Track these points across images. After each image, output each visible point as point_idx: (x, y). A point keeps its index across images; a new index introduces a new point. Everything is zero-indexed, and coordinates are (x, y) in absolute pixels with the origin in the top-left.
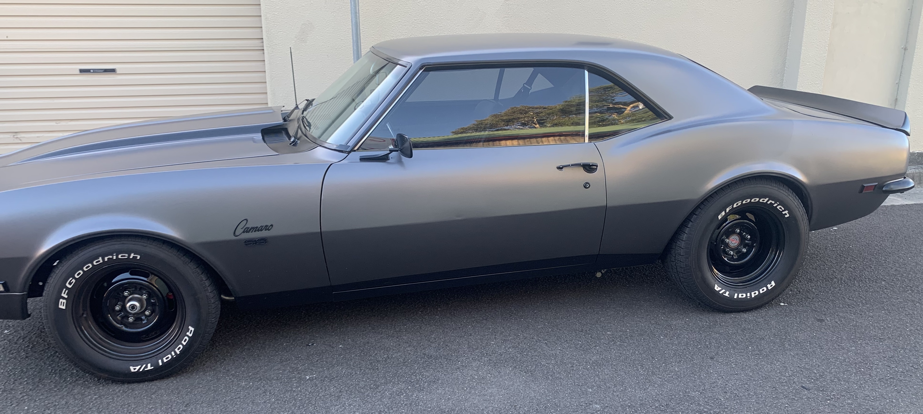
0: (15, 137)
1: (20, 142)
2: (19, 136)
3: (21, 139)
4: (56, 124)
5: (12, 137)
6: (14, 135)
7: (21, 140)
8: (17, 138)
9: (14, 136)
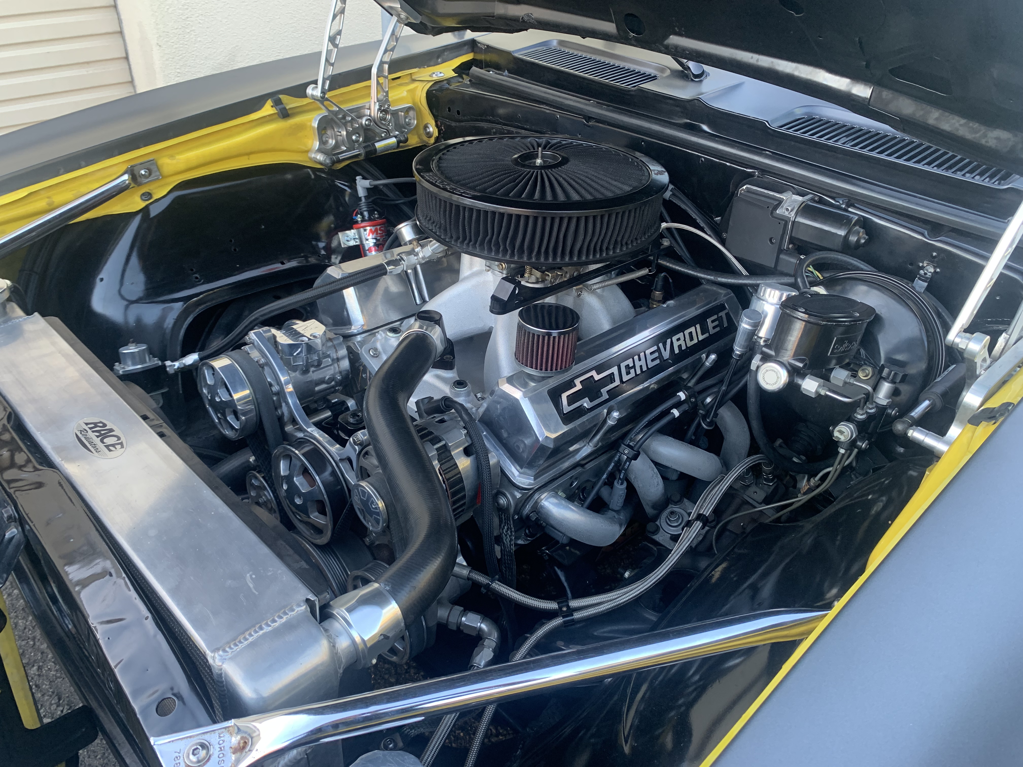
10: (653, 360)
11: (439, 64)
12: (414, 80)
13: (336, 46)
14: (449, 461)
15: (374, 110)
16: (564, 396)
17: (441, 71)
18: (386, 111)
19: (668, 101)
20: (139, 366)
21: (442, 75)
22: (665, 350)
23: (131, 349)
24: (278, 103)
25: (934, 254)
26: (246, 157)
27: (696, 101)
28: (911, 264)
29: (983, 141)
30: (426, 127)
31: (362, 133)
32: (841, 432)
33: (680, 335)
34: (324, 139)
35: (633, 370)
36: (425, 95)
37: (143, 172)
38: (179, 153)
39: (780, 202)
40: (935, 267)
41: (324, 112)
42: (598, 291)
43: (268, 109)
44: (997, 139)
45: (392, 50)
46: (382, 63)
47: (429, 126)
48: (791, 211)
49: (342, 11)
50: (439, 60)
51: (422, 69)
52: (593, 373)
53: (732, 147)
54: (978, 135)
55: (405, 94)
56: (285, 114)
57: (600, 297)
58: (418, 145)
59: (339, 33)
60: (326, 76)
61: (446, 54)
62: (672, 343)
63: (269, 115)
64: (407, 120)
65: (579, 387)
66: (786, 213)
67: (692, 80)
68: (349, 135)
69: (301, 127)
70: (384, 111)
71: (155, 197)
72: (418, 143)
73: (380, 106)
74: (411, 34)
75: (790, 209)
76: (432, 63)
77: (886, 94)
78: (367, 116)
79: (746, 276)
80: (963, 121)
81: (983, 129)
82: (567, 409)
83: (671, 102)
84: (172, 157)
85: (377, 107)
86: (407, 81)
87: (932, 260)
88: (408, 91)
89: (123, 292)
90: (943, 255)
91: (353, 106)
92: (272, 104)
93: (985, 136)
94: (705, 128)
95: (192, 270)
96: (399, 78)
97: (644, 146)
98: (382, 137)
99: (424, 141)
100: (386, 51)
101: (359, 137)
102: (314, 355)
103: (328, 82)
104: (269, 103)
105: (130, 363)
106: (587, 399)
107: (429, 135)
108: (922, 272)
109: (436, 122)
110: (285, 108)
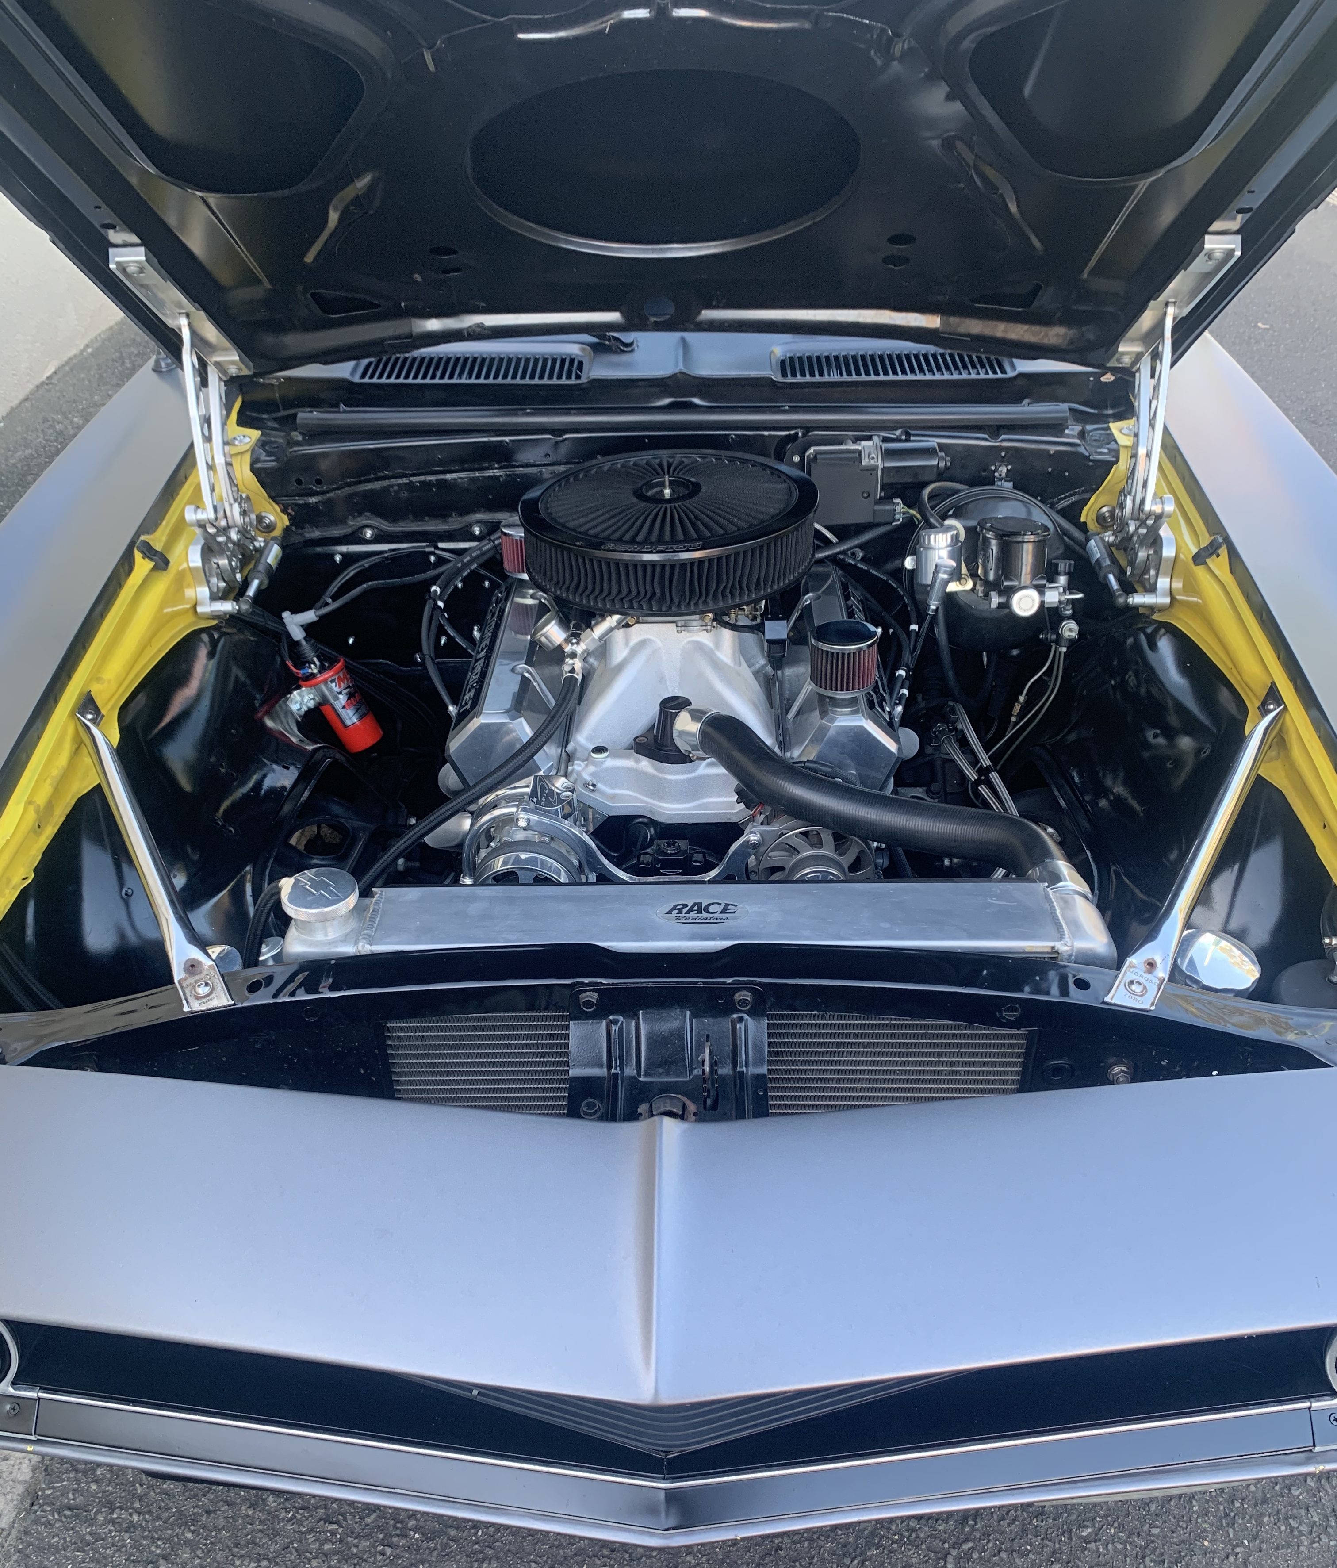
19: (640, 383)
21: (247, 439)
25: (1003, 454)
27: (679, 375)
28: (984, 471)
29: (1046, 341)
30: (261, 518)
32: (1070, 630)
36: (250, 474)
39: (858, 453)
40: (1006, 466)
44: (1057, 335)
47: (263, 514)
48: (876, 459)
53: (764, 412)
54: (1041, 336)
56: (166, 562)
66: (872, 462)
67: (624, 351)
75: (874, 457)
77: (953, 320)
80: (1026, 327)
81: (1044, 329)
83: (643, 383)
87: (1003, 461)
90: (1010, 453)
92: (142, 555)
93: (1046, 335)
94: (697, 401)
104: (137, 554)
108: (996, 474)
109: (278, 505)
110: (161, 553)
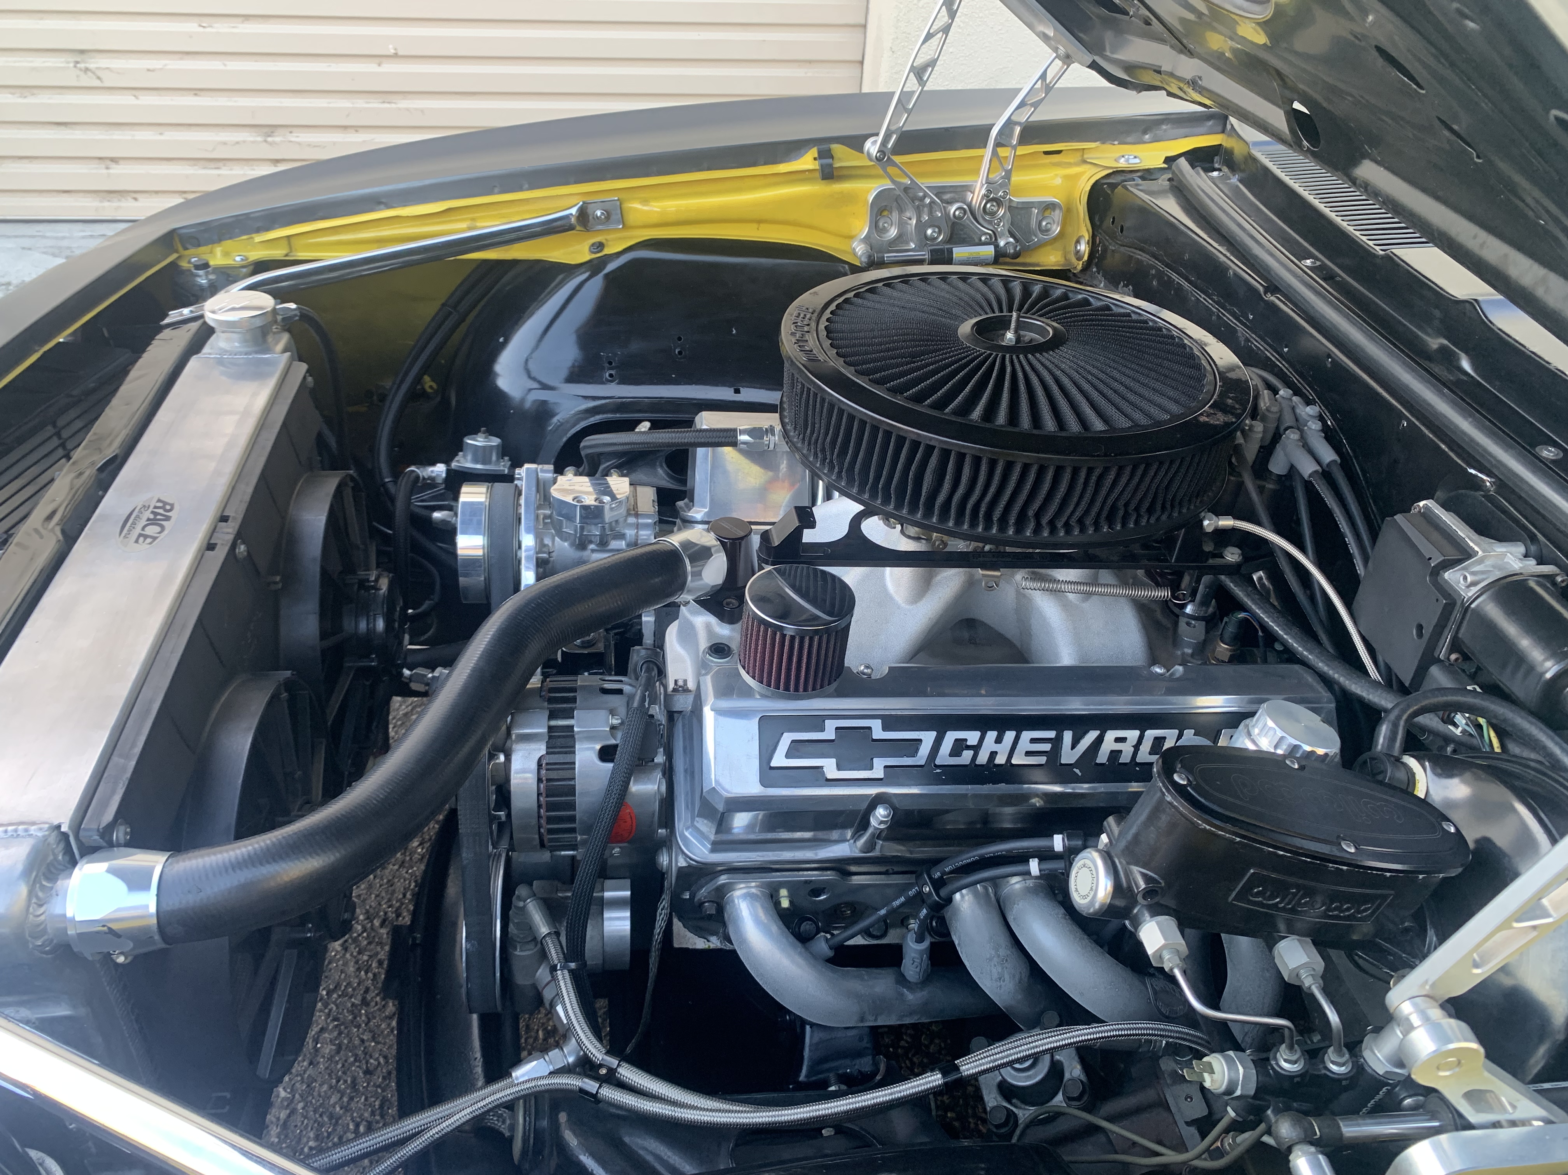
0: (82, 65)
1: (97, 83)
2: (92, 66)
3: (99, 73)
4: (201, 29)
5: (72, 65)
6: (79, 60)
7: (99, 78)
8: (87, 70)
9: (77, 62)
10: (1028, 753)
11: (1145, 143)
12: (1085, 162)
13: (921, 82)
14: (566, 753)
15: (976, 197)
16: (787, 739)
17: (1136, 154)
18: (998, 202)
20: (479, 466)
21: (1137, 161)
22: (1073, 747)
23: (478, 441)
24: (825, 154)
26: (755, 225)
27: (1467, 305)
30: (1078, 242)
31: (944, 226)
33: (1132, 735)
34: (881, 224)
35: (972, 752)
36: (1089, 188)
37: (599, 213)
38: (656, 199)
39: (1466, 554)
41: (887, 184)
42: (1071, 596)
43: (808, 161)
45: (1036, 105)
46: (1009, 123)
47: (1082, 240)
48: (1474, 584)
49: (946, 30)
50: (1147, 136)
51: (1107, 146)
52: (876, 726)
55: (1058, 181)
56: (828, 174)
57: (1066, 606)
58: (1054, 268)
59: (932, 63)
60: (893, 128)
61: (1164, 127)
62: (1099, 740)
63: (809, 171)
64: (1044, 223)
65: (829, 734)
66: (1462, 586)
68: (921, 227)
69: (848, 199)
70: (993, 200)
71: (607, 251)
72: (1059, 266)
73: (989, 191)
74: (1102, 85)
75: (1469, 579)
76: (1129, 139)
78: (964, 203)
79: (1376, 683)
82: (779, 760)
84: (645, 201)
85: (983, 191)
86: (1072, 161)
88: (1066, 177)
89: (531, 366)
91: (947, 182)
92: (816, 155)
94: (1466, 363)
95: (610, 363)
96: (1059, 152)
97: (1329, 366)
98: (980, 240)
99: (1070, 264)
100: (1022, 104)
101: (940, 233)
102: (593, 527)
103: (894, 137)
104: (814, 152)
105: (469, 457)
106: (833, 761)
107: (1078, 255)
109: (1094, 237)
110: (831, 166)
